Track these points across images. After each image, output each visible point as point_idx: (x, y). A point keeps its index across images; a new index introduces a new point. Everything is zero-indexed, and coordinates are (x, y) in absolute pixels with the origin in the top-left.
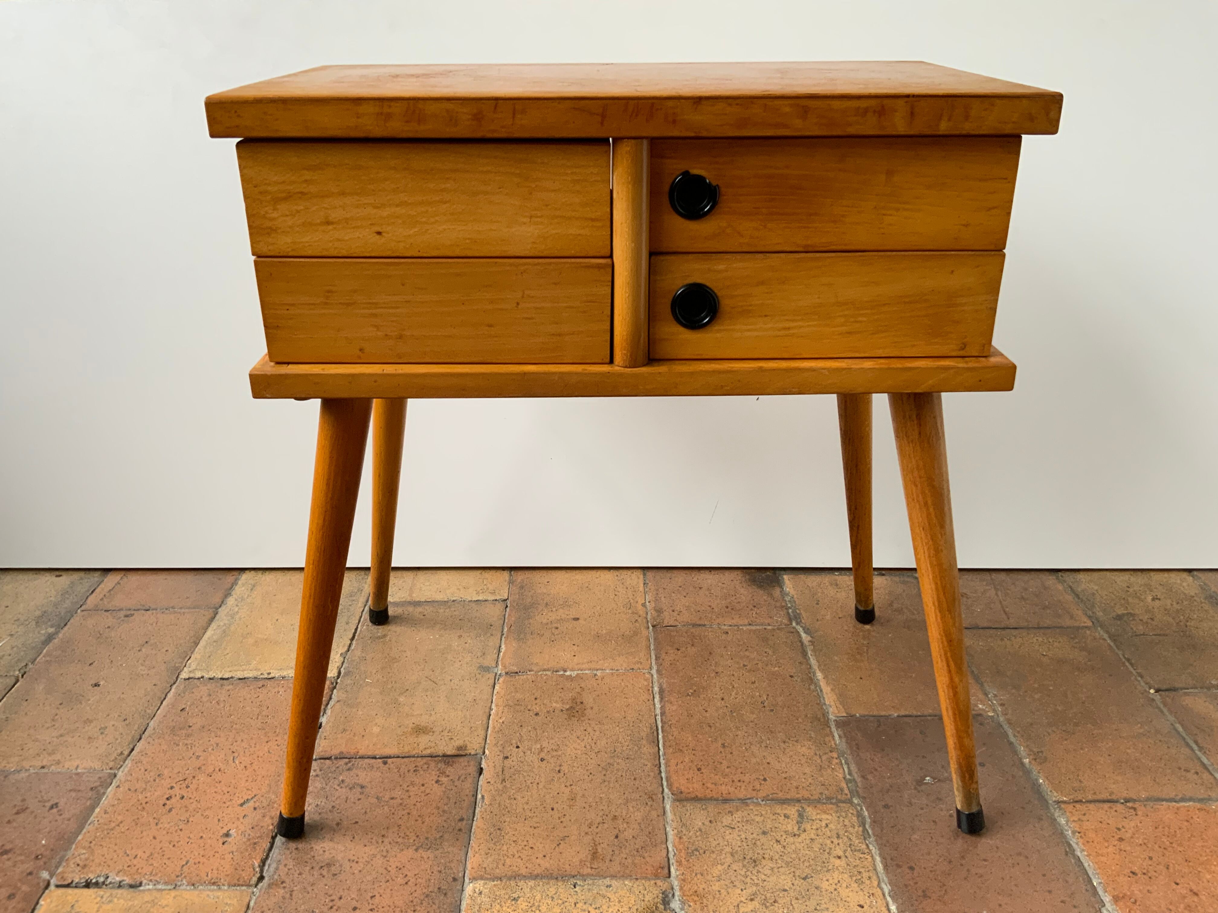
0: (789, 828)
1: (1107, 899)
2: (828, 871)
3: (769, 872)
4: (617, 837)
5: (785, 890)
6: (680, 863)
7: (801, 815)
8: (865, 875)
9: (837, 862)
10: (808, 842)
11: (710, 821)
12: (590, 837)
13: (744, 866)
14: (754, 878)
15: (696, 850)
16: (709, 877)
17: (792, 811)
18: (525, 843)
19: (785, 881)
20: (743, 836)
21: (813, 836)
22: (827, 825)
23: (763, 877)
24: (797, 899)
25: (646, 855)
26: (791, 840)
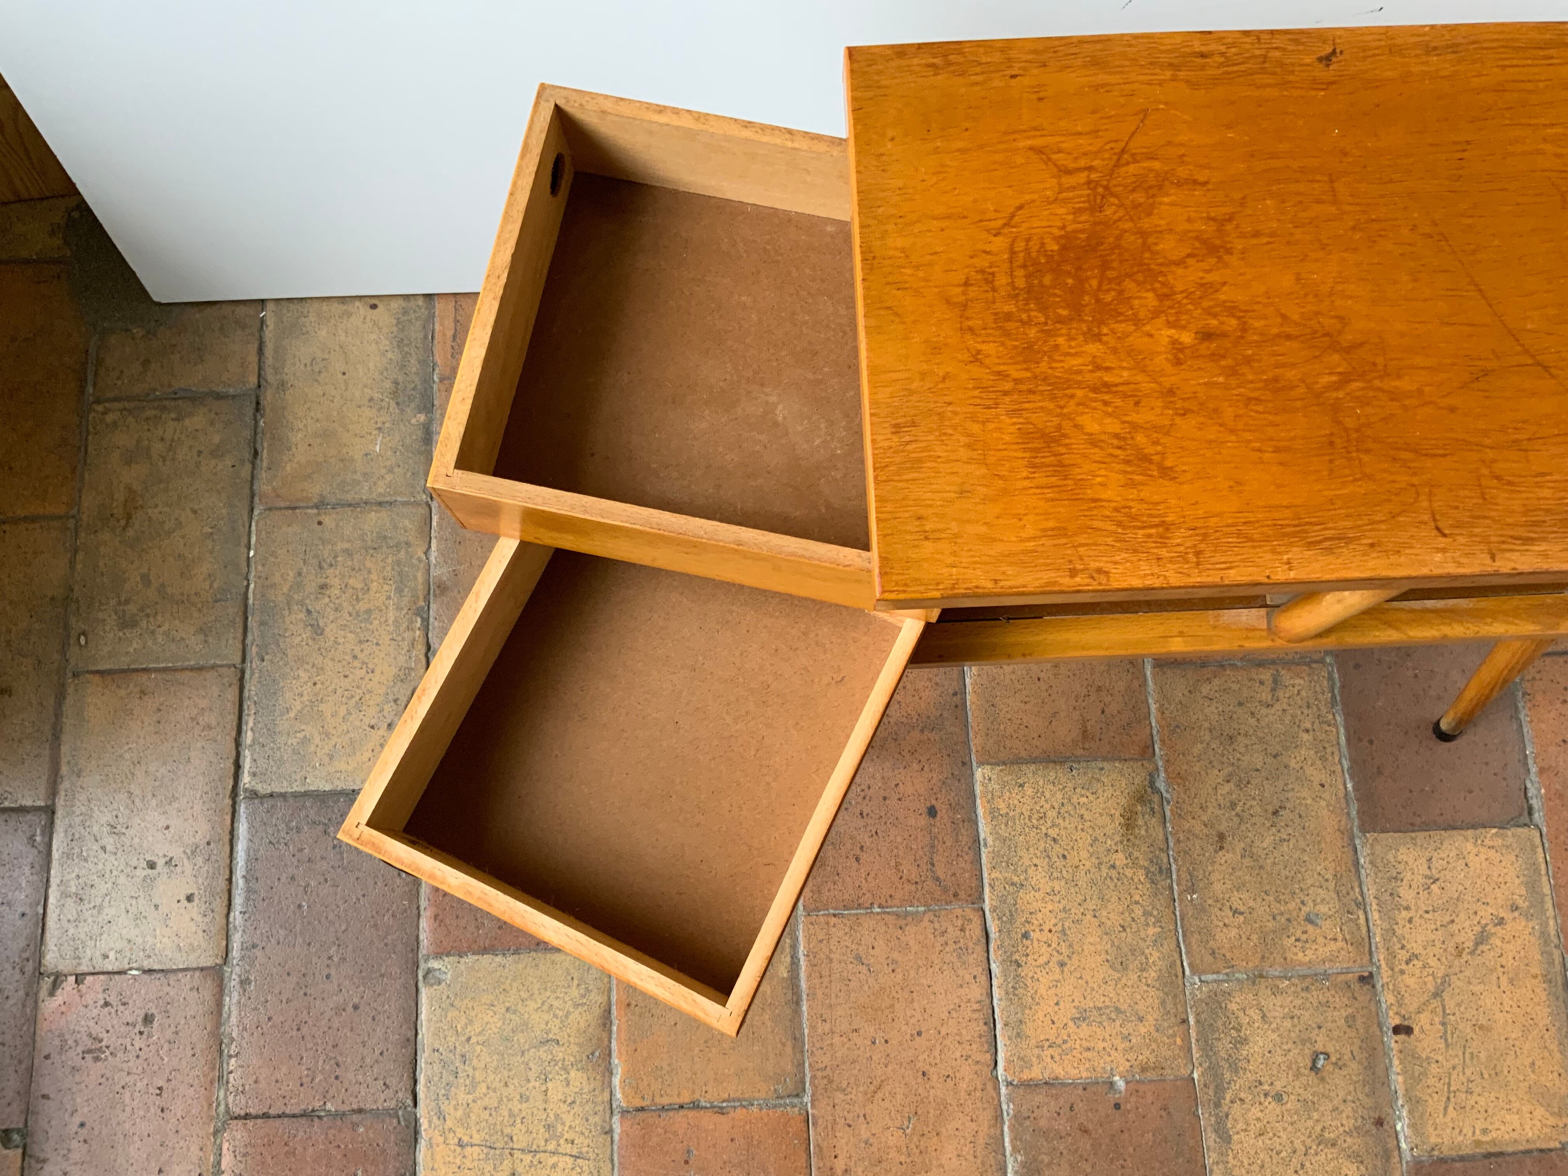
0: (1264, 698)
1: (1534, 769)
2: (1296, 747)
3: (1243, 750)
4: (1103, 712)
5: (1257, 770)
6: (1163, 741)
7: (1275, 681)
8: (1329, 750)
9: (1305, 736)
10: (1280, 713)
11: (1190, 692)
12: (1078, 712)
13: (1221, 743)
14: (1231, 757)
15: (1177, 726)
16: (1190, 758)
17: (1266, 675)
18: (1019, 721)
19: (1258, 760)
20: (1220, 709)
21: (1285, 707)
22: (1299, 693)
23: (1238, 755)
24: (1267, 779)
25: (1132, 733)
26: (1264, 711)
